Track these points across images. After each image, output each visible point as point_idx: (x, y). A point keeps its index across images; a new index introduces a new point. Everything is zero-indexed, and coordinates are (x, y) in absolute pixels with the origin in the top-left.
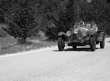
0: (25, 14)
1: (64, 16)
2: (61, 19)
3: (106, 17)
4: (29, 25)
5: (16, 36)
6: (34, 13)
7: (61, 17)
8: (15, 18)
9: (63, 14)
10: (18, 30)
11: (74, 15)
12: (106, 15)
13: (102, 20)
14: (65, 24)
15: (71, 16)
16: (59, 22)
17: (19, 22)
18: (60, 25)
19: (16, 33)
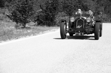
0: (26, 4)
1: (50, 5)
2: (47, 7)
3: (79, 6)
4: (29, 13)
5: (18, 22)
6: (33, 3)
7: (48, 6)
8: (18, 7)
9: (49, 4)
10: (20, 17)
11: (58, 5)
12: (79, 5)
13: (76, 8)
14: (51, 12)
15: (56, 5)
16: (46, 10)
17: (21, 10)
18: (46, 13)
19: (18, 20)
